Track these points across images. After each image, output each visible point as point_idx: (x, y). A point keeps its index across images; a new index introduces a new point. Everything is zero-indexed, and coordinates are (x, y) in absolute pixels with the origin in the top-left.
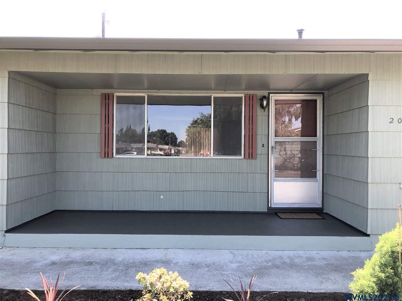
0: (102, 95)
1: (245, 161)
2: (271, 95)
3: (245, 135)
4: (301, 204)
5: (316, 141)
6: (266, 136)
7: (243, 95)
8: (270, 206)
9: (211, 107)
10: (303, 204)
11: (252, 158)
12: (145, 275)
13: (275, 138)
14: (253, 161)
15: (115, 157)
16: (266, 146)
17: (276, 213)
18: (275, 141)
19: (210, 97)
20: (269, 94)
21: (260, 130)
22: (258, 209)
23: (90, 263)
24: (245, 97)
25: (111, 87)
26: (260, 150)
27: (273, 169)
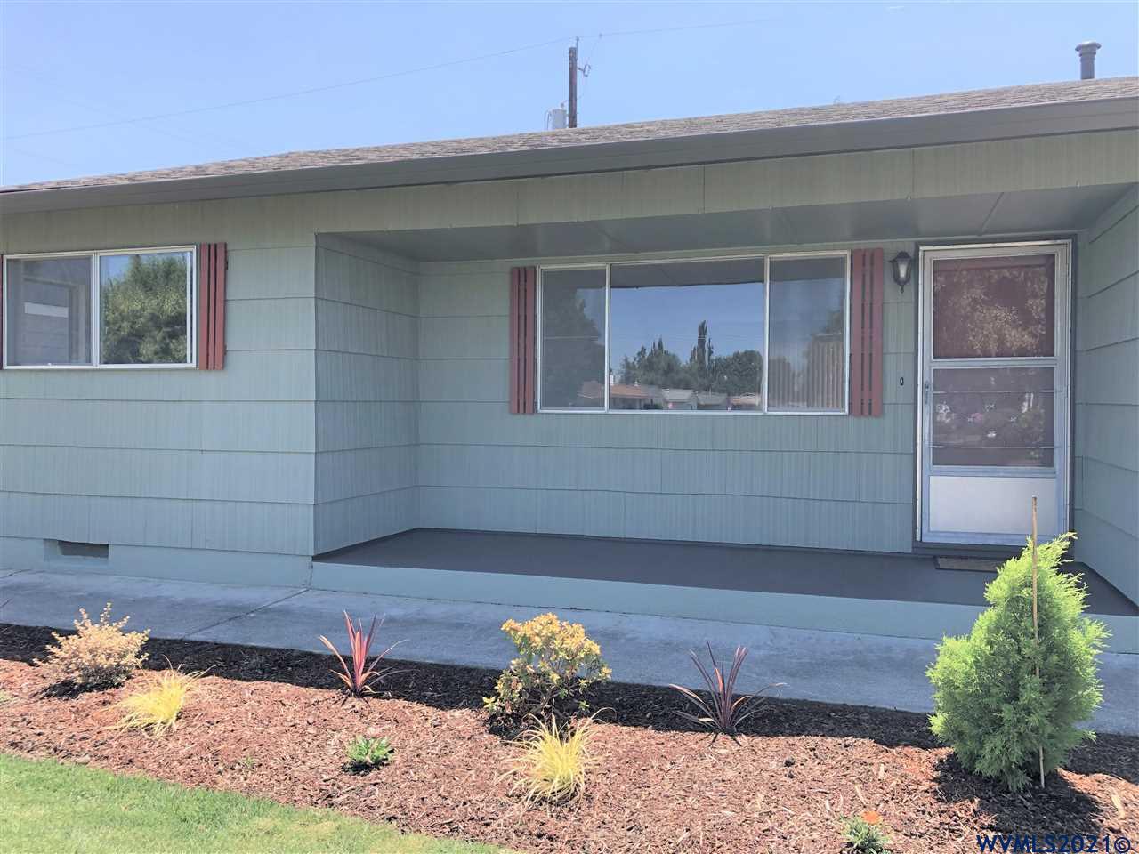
0: (513, 269)
1: (852, 420)
2: (921, 248)
3: (851, 355)
4: (1005, 537)
5: (1053, 368)
6: (911, 357)
7: (848, 253)
8: (918, 539)
9: (765, 286)
10: (1012, 537)
11: (870, 413)
12: (518, 625)
13: (934, 360)
14: (874, 421)
15: (541, 411)
16: (909, 381)
17: (935, 558)
18: (934, 370)
19: (762, 261)
20: (917, 245)
21: (893, 340)
22: (887, 547)
23: (459, 626)
24: (851, 256)
25: (530, 251)
26: (892, 392)
27: (927, 443)
